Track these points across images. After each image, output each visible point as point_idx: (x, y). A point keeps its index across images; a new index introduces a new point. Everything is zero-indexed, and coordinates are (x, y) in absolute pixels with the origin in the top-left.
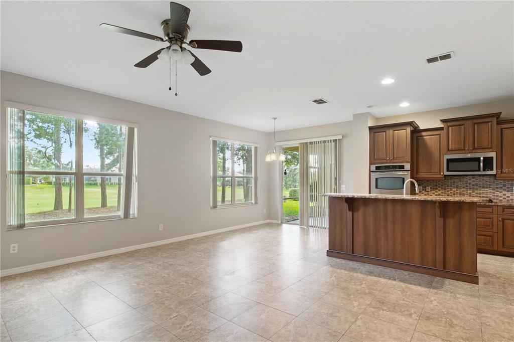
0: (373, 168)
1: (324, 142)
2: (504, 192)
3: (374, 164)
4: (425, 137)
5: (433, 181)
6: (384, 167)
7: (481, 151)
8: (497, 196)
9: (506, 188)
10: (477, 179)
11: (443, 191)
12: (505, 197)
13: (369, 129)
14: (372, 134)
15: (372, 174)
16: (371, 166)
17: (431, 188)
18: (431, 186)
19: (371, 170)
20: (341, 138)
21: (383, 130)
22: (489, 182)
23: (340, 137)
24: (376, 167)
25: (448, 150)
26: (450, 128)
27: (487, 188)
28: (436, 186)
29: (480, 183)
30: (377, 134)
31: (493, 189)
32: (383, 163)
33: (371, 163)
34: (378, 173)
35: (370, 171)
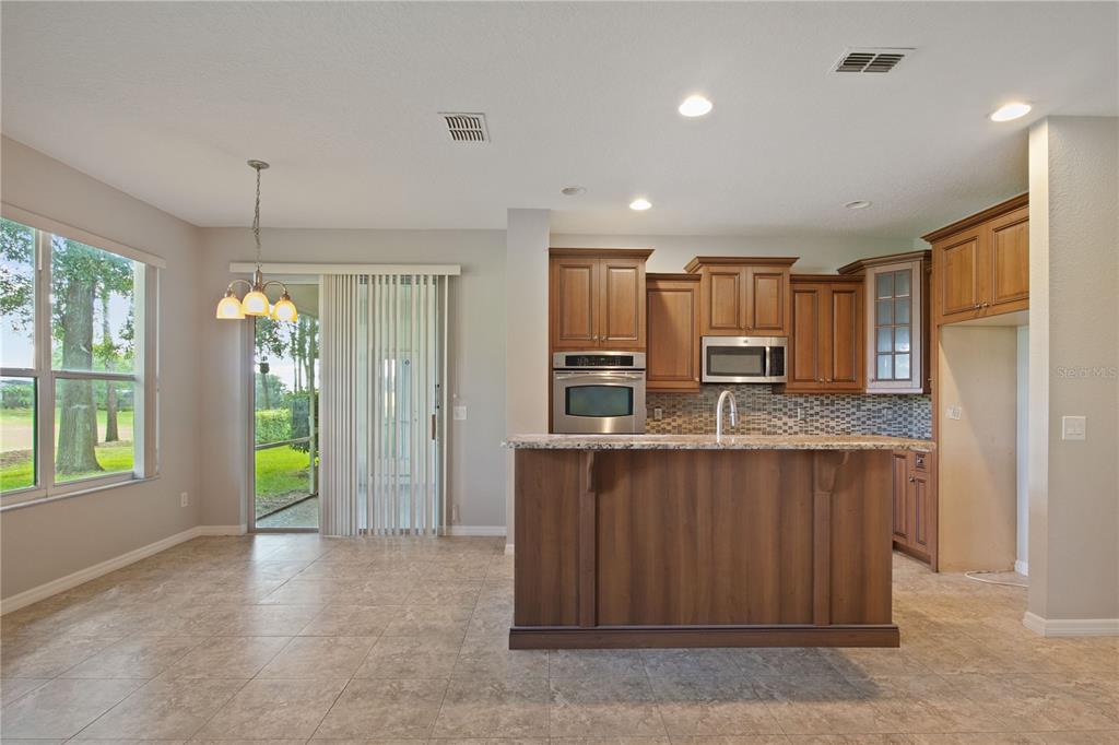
0: (560, 360)
1: (407, 280)
2: (785, 419)
3: (562, 349)
4: (664, 293)
5: (669, 394)
6: (587, 360)
7: (765, 332)
8: (775, 426)
9: (787, 410)
10: (744, 393)
11: (686, 419)
12: (787, 428)
13: (550, 255)
14: (557, 268)
15: (558, 377)
16: (555, 354)
17: (663, 412)
18: (664, 408)
19: (555, 366)
20: (458, 273)
21: (582, 262)
22: (764, 398)
23: (456, 271)
24: (567, 357)
25: (711, 328)
26: (714, 278)
27: (759, 410)
28: (674, 406)
29: (750, 400)
30: (568, 270)
31: (769, 413)
32: (582, 349)
33: (553, 348)
34: (571, 375)
35: (552, 369)
